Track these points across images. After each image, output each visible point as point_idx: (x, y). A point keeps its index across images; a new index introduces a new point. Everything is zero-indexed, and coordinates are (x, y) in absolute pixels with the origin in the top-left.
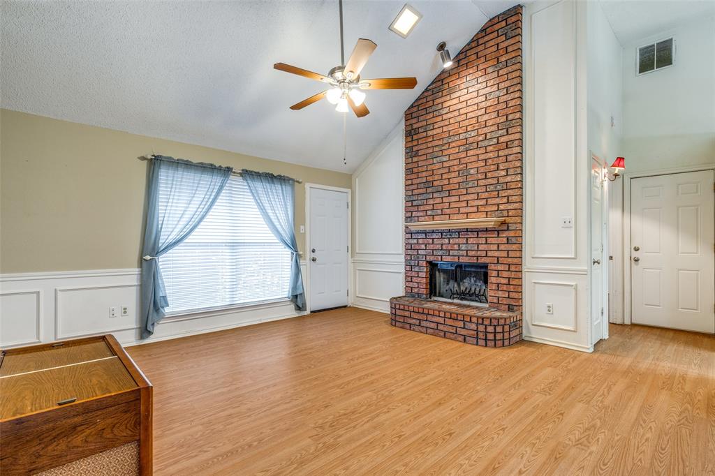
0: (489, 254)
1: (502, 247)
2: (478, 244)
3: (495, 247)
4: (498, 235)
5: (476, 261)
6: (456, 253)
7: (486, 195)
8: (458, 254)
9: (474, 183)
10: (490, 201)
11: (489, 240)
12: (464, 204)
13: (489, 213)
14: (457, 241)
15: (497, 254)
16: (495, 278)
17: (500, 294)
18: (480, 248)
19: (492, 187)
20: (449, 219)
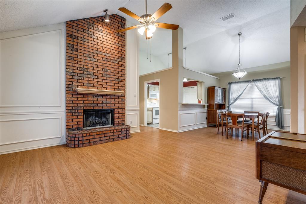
0: (115, 105)
1: (120, 102)
2: (111, 101)
3: (118, 102)
4: (119, 98)
5: (110, 108)
6: (101, 105)
7: (114, 82)
8: (102, 105)
9: (109, 76)
10: (116, 85)
11: (116, 100)
12: (105, 84)
13: (115, 89)
14: (101, 99)
15: (118, 105)
16: (117, 114)
17: (119, 120)
18: (112, 103)
19: (116, 79)
20: (98, 89)
